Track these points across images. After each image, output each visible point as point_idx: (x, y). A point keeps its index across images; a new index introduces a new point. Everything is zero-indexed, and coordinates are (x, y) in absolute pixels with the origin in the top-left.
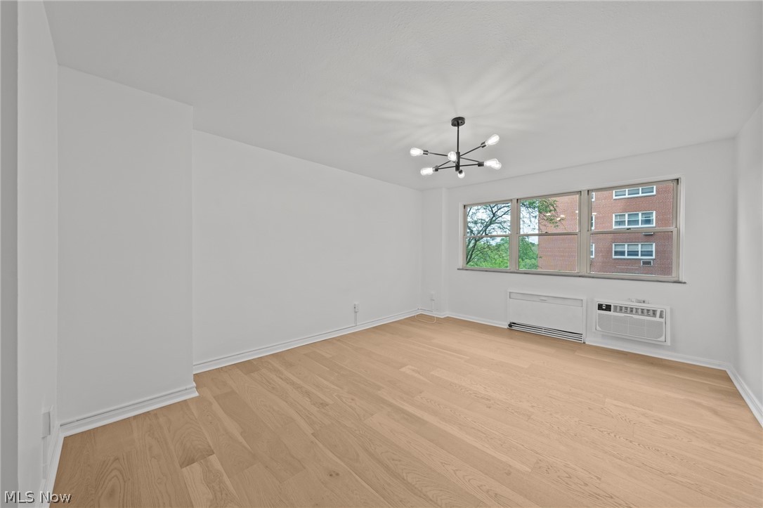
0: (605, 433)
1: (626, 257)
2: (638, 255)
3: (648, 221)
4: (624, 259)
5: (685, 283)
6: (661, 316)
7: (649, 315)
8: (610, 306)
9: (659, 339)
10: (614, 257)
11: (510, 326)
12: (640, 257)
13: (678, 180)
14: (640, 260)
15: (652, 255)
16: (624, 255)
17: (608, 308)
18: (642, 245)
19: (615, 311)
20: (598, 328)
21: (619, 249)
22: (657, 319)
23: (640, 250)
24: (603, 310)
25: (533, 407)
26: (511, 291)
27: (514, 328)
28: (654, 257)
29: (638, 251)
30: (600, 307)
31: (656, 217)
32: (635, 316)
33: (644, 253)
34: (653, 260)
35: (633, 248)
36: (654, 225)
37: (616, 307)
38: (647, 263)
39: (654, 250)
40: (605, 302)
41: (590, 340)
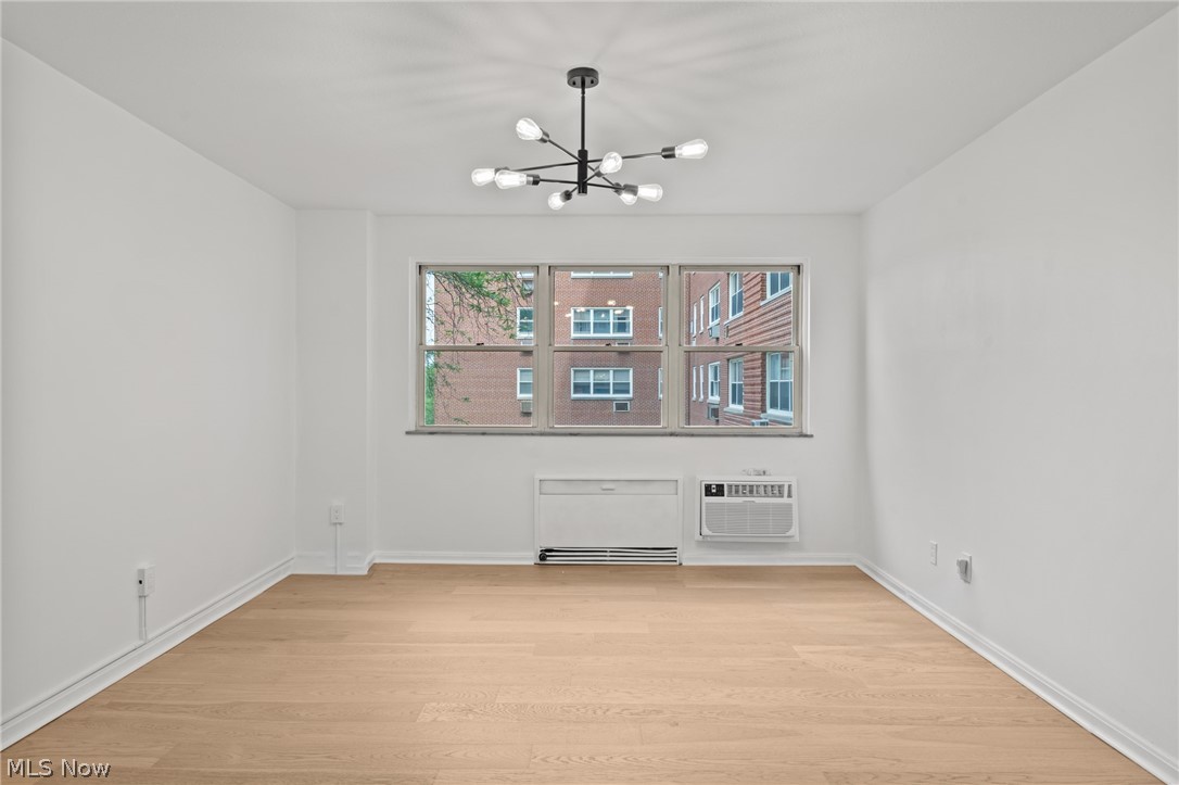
0: (841, 696)
1: (592, 395)
2: (608, 391)
3: (622, 327)
4: (589, 400)
5: (812, 436)
6: (789, 496)
7: (774, 495)
8: (723, 486)
9: (788, 534)
10: (574, 396)
11: (543, 558)
12: (611, 395)
13: (799, 267)
14: (612, 400)
15: (628, 392)
16: (589, 392)
17: (720, 491)
18: (614, 371)
19: (730, 495)
20: (706, 531)
21: (581, 380)
22: (785, 500)
23: (611, 381)
24: (713, 495)
25: (729, 696)
26: (542, 477)
27: (550, 561)
28: (630, 395)
29: (609, 384)
30: (708, 491)
31: (634, 319)
32: (758, 500)
33: (618, 388)
34: (630, 400)
35: (602, 378)
36: (631, 335)
37: (730, 486)
38: (622, 406)
39: (631, 381)
40: (714, 480)
41: (690, 557)
